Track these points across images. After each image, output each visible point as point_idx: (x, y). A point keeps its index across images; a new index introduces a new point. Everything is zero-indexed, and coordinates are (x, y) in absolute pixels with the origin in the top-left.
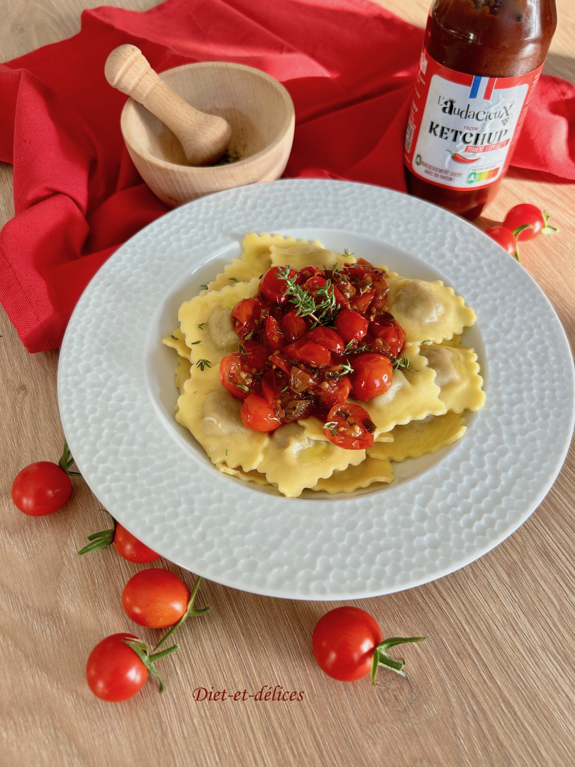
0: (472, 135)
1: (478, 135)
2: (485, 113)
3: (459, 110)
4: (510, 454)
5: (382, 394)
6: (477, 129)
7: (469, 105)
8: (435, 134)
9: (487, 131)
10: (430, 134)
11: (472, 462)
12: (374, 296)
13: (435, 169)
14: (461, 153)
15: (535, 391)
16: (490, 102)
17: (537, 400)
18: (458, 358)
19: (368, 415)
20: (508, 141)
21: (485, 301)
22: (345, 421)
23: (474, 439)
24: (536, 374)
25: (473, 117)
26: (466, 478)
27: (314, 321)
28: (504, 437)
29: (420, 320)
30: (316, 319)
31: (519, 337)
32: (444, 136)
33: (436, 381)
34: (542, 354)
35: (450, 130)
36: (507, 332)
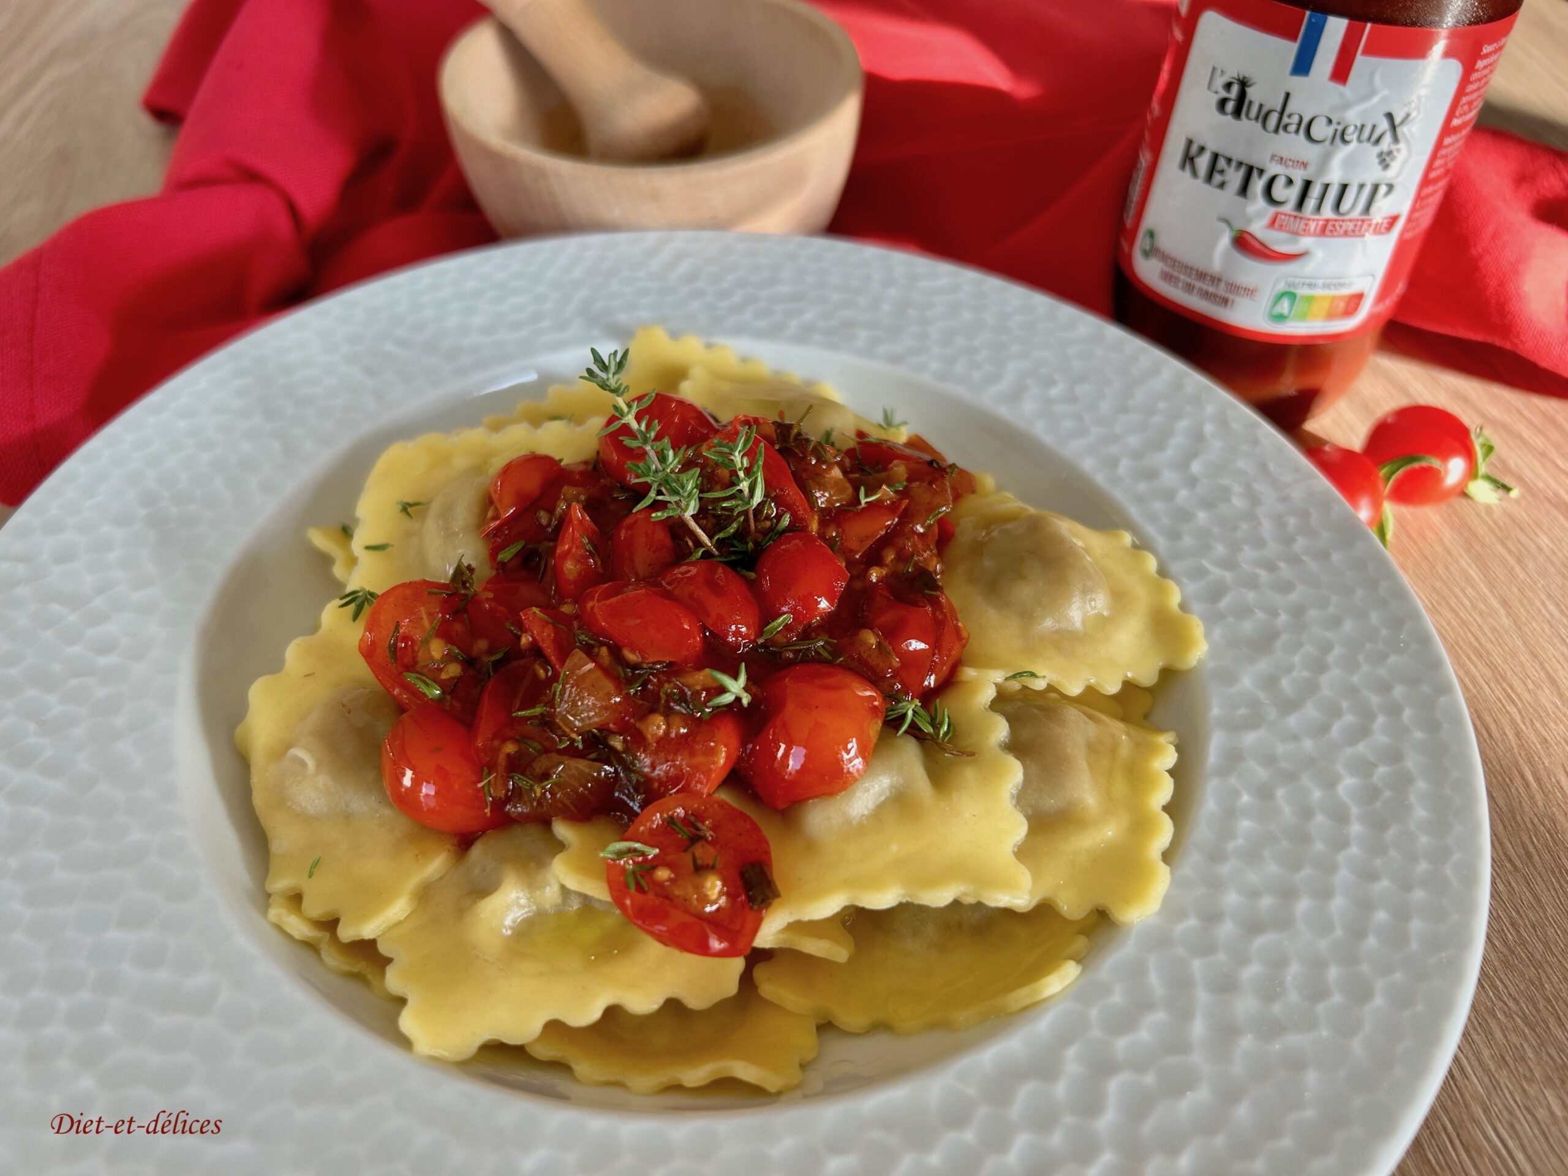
0: (1290, 182)
1: (1307, 184)
2: (1330, 121)
3: (1261, 106)
4: (1200, 1096)
5: (831, 794)
6: (1305, 165)
7: (1288, 95)
8: (1194, 173)
9: (1335, 176)
10: (1180, 172)
11: (1060, 1090)
12: (900, 518)
13: (1188, 269)
14: (1258, 229)
15: (1338, 903)
16: (1347, 91)
17: (1339, 932)
18: (1114, 749)
19: (767, 853)
20: (1394, 220)
21: (1244, 611)
22: (685, 851)
23: (1094, 1013)
24: (1354, 850)
25: (1297, 131)
26: (1022, 1141)
27: (698, 543)
28: (1198, 1028)
29: (1027, 617)
30: (704, 538)
31: (1323, 729)
32: (1217, 178)
33: (1021, 798)
34: (1388, 794)
35: (1234, 164)
36: (1289, 706)
